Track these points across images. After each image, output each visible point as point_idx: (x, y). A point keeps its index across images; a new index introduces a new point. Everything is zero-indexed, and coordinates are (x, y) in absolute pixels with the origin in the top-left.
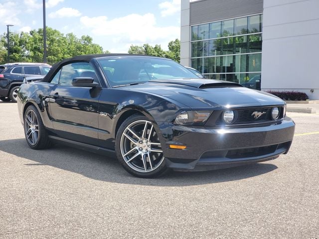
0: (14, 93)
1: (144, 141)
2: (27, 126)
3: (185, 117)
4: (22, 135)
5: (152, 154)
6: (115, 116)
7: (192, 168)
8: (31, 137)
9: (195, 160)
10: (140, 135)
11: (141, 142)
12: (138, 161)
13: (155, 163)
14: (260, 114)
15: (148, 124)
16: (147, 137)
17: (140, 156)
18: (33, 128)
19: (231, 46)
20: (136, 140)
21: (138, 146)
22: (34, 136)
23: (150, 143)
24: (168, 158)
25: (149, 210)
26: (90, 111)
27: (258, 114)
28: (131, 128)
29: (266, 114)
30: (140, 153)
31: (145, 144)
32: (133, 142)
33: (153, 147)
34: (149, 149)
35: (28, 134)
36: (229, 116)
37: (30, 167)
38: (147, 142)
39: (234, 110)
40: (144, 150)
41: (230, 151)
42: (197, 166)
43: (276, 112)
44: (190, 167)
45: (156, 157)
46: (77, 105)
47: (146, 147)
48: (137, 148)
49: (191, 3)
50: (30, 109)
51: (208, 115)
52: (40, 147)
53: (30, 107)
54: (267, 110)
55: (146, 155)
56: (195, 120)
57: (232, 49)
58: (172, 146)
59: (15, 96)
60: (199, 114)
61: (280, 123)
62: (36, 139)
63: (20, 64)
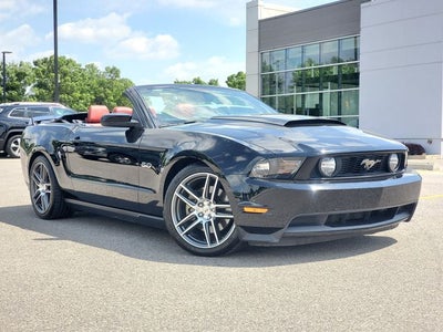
0: (13, 145)
1: (206, 203)
2: (33, 186)
3: (265, 166)
4: (27, 200)
5: (217, 221)
6: (162, 169)
7: (276, 241)
8: (39, 202)
9: (280, 229)
10: (200, 195)
11: (201, 205)
12: (198, 233)
13: (222, 234)
14: (372, 163)
15: (211, 178)
16: (209, 196)
17: (200, 224)
18: (42, 188)
19: (317, 80)
20: (194, 201)
21: (196, 210)
22: (45, 200)
23: (214, 206)
24: (242, 227)
25: (219, 300)
26: (124, 163)
27: (369, 163)
28: (186, 185)
29: (382, 163)
30: (199, 220)
31: (206, 207)
32: (189, 204)
33: (218, 210)
34: (213, 215)
35: (36, 198)
36: (329, 166)
37: (39, 243)
38: (209, 205)
39: (336, 156)
40: (206, 217)
41: (330, 216)
42: (284, 237)
43: (394, 161)
44: (274, 239)
45: (223, 225)
46: (105, 155)
47: (209, 212)
48: (195, 213)
49: (260, 22)
50: (39, 161)
51: (298, 164)
52: (53, 215)
53: (39, 158)
54: (382, 158)
55: (210, 223)
56: (281, 172)
57: (317, 84)
58: (246, 209)
59: (15, 149)
60: (286, 162)
61: (399, 176)
62: (47, 205)
63: (21, 103)
